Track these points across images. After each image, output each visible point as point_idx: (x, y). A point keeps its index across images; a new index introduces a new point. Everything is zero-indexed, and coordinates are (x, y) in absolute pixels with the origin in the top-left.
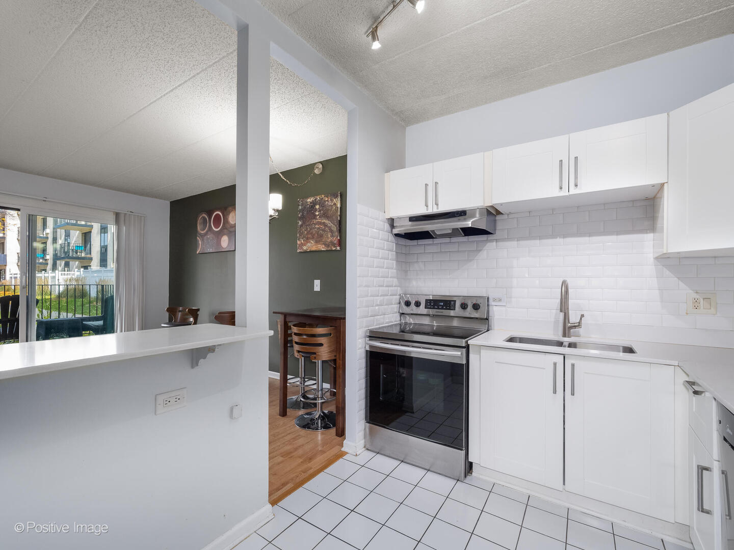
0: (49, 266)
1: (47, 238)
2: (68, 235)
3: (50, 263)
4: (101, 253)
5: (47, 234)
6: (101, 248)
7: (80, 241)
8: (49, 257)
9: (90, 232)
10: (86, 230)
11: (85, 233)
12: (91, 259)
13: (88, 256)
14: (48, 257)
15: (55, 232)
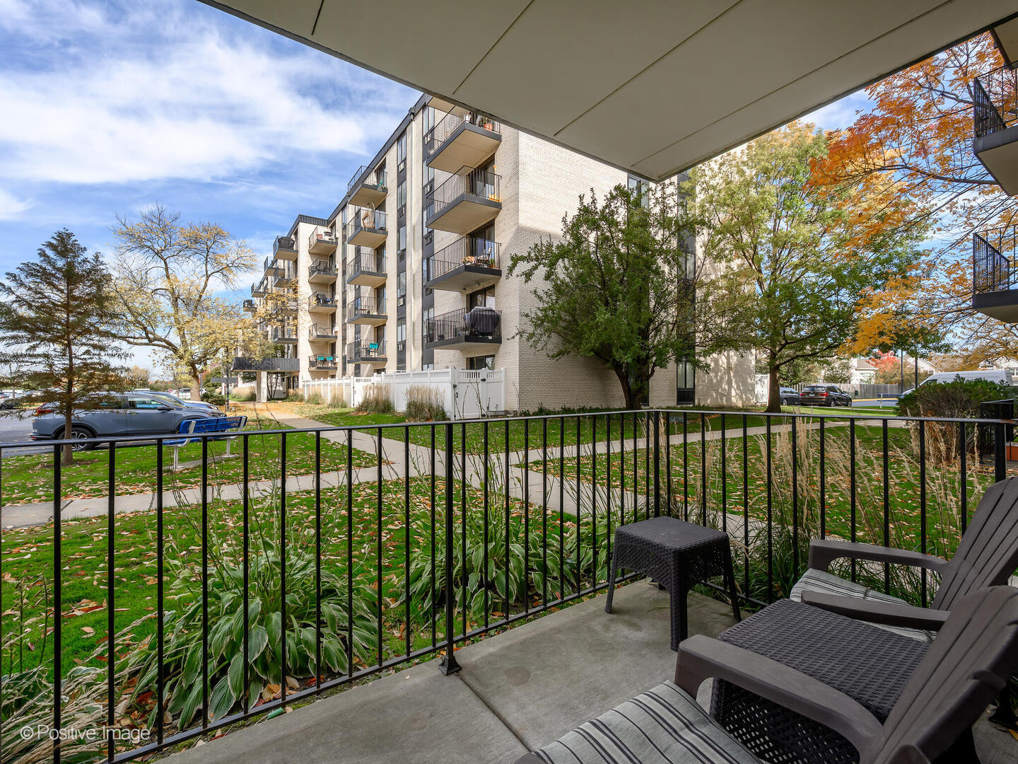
0: (339, 371)
1: (336, 337)
2: (358, 332)
3: (340, 366)
4: (399, 352)
5: (336, 332)
6: (398, 345)
7: (372, 338)
8: (339, 360)
9: (385, 325)
10: (379, 322)
11: (378, 327)
12: (385, 360)
13: (382, 356)
14: (337, 360)
15: (344, 330)
